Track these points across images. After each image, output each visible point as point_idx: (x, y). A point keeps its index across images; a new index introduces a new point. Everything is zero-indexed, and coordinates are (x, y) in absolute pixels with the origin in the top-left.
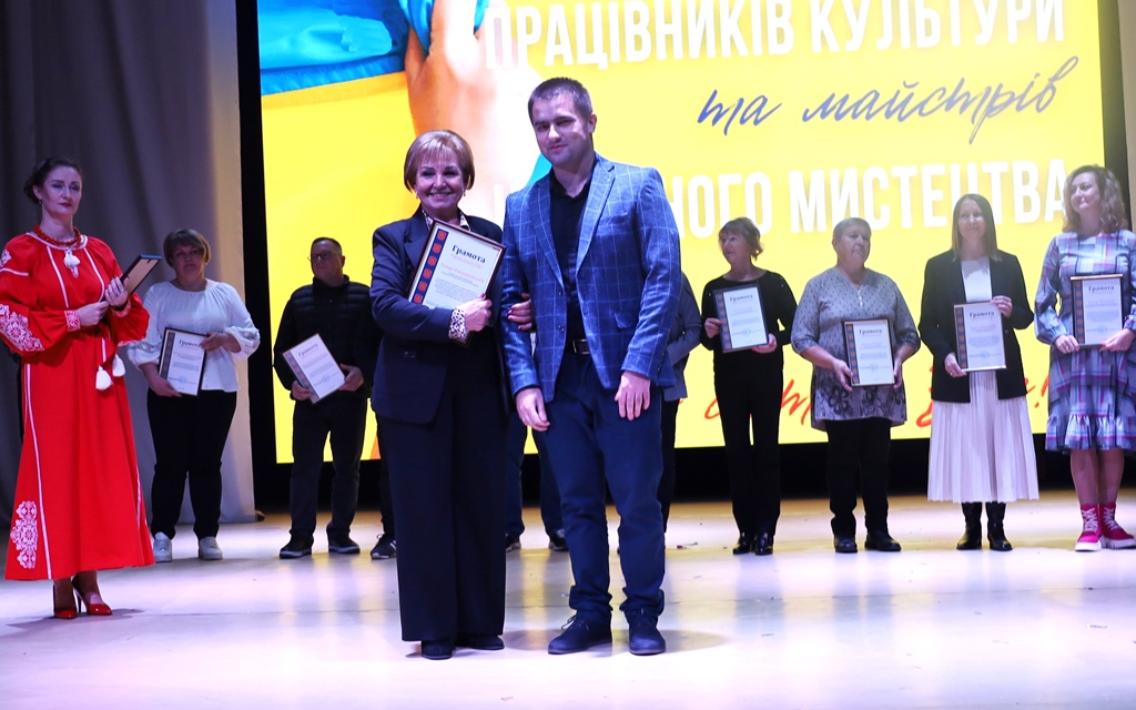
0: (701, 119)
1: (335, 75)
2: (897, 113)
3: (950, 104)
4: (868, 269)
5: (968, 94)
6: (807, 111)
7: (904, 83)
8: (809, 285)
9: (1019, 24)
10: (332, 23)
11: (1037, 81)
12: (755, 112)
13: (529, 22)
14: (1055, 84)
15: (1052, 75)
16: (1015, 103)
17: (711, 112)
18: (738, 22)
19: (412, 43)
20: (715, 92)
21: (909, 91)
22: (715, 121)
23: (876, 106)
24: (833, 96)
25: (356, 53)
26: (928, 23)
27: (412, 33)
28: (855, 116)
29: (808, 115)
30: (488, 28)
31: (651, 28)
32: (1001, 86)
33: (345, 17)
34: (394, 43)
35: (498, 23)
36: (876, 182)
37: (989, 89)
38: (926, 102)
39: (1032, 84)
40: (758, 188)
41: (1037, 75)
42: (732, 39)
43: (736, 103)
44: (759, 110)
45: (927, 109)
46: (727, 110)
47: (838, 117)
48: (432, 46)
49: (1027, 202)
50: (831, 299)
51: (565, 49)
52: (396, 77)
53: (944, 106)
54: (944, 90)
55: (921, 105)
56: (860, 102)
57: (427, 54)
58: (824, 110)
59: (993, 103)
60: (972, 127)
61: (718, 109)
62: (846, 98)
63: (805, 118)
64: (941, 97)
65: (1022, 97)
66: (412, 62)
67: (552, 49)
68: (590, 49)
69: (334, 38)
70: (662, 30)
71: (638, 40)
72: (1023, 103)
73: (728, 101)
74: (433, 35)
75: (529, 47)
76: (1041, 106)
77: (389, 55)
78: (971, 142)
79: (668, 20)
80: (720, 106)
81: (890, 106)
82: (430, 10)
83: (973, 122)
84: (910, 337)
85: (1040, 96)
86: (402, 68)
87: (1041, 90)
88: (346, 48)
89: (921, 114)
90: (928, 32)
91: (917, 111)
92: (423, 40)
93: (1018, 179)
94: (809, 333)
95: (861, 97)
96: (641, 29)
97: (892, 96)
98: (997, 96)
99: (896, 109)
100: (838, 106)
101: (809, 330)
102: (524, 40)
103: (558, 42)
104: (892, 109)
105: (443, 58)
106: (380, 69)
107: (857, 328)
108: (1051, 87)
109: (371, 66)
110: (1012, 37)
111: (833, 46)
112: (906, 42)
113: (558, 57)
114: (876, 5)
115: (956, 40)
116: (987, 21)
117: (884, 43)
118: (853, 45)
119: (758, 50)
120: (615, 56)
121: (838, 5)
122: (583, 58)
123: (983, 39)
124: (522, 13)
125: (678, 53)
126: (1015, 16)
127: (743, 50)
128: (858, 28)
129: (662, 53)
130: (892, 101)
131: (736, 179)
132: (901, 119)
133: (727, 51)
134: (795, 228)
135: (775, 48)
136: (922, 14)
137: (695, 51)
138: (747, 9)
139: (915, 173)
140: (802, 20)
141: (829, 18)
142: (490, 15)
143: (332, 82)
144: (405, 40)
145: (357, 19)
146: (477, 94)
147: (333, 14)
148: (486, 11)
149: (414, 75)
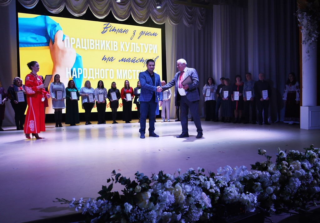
0: (102, 60)
1: (35, 45)
3: (141, 61)
5: (143, 60)
10: (35, 36)
12: (111, 59)
13: (73, 40)
15: (155, 58)
18: (109, 45)
19: (51, 41)
20: (105, 56)
21: (135, 58)
22: (105, 60)
23: (130, 60)
25: (39, 42)
26: (138, 48)
27: (51, 40)
28: (127, 62)
30: (65, 40)
31: (94, 44)
33: (38, 35)
34: (47, 41)
35: (67, 40)
36: (130, 72)
40: (112, 71)
42: (108, 47)
44: (112, 59)
46: (107, 59)
47: (124, 61)
48: (55, 42)
51: (79, 46)
52: (47, 47)
54: (140, 59)
55: (137, 61)
58: (122, 60)
60: (144, 65)
61: (105, 58)
62: (125, 59)
63: (119, 61)
66: (51, 45)
67: (77, 46)
68: (84, 46)
69: (35, 39)
70: (96, 45)
71: (92, 46)
73: (107, 57)
74: (55, 40)
75: (73, 45)
77: (46, 43)
78: (144, 67)
79: (97, 43)
82: (54, 36)
86: (49, 45)
88: (37, 41)
90: (138, 50)
92: (53, 41)
95: (128, 59)
96: (93, 44)
99: (133, 61)
102: (72, 43)
103: (78, 44)
105: (57, 45)
106: (44, 45)
109: (42, 44)
110: (150, 52)
111: (124, 50)
112: (135, 51)
113: (78, 47)
114: (130, 45)
115: (142, 52)
116: (146, 49)
117: (131, 51)
118: (127, 51)
119: (112, 50)
120: (88, 48)
121: (125, 44)
122: (83, 48)
123: (146, 52)
124: (72, 39)
125: (99, 49)
126: (150, 49)
127: (109, 49)
128: (128, 48)
129: (96, 48)
130: (132, 60)
131: (108, 70)
132: (134, 63)
133: (107, 49)
134: (117, 78)
135: (115, 50)
136: (137, 47)
137: (102, 49)
138: (110, 43)
139: (136, 71)
140: (119, 46)
141: (123, 46)
142: (66, 38)
143: (34, 46)
144: (49, 41)
145: (40, 36)
146: (63, 52)
147: (35, 34)
148: (65, 38)
149: (51, 47)
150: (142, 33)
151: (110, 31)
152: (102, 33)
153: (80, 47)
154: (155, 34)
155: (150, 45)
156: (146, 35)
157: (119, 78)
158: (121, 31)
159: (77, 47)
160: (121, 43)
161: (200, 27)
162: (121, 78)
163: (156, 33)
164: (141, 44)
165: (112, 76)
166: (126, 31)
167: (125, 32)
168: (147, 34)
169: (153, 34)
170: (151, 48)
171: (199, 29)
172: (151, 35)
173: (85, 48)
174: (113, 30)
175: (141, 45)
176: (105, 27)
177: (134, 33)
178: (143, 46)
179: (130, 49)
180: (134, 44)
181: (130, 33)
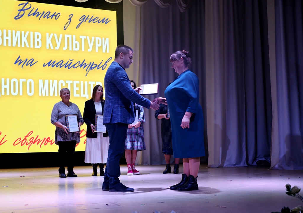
0: (16, 63)
2: (68, 67)
3: (81, 66)
4: (70, 102)
5: (85, 64)
6: (44, 64)
7: (70, 59)
8: (55, 105)
9: (98, 47)
11: (102, 62)
12: (31, 63)
14: (107, 63)
15: (106, 61)
16: (97, 67)
17: (18, 61)
18: (27, 39)
20: (20, 56)
21: (71, 61)
22: (19, 64)
23: (63, 64)
24: (51, 61)
26: (76, 44)
28: (57, 67)
29: (45, 65)
31: (2, 37)
32: (94, 62)
36: (62, 84)
37: (91, 63)
39: (101, 63)
40: (30, 83)
41: (102, 61)
42: (25, 42)
43: (25, 60)
44: (31, 62)
45: (75, 66)
46: (23, 61)
47: (53, 66)
50: (62, 109)
53: (80, 66)
54: (80, 62)
55: (74, 65)
56: (58, 63)
58: (49, 64)
59: (92, 67)
60: (86, 72)
61: (20, 61)
62: (55, 62)
63: (44, 66)
64: (79, 64)
65: (99, 66)
72: (99, 67)
73: (23, 59)
76: (103, 68)
78: (86, 76)
79: (7, 35)
80: (21, 60)
81: (66, 65)
84: (81, 120)
85: (103, 66)
87: (103, 65)
89: (74, 68)
90: (76, 47)
91: (73, 67)
94: (56, 118)
95: (59, 62)
97: (67, 62)
98: (93, 65)
99: (68, 66)
100: (53, 63)
101: (56, 117)
107: (69, 117)
108: (105, 64)
110: (97, 50)
111: (52, 48)
112: (70, 49)
114: (63, 38)
115: (83, 50)
116: (91, 46)
117: (65, 48)
118: (57, 48)
119: (32, 46)
121: (53, 37)
123: (90, 50)
125: (10, 44)
126: (97, 45)
127: (28, 46)
128: (58, 44)
129: (5, 44)
130: (67, 64)
131: (24, 80)
132: (69, 68)
133: (23, 45)
134: (40, 95)
135: (36, 46)
136: (75, 42)
137: (14, 45)
138: (29, 36)
139: (72, 83)
140: (44, 40)
141: (51, 40)
150: (84, 19)
151: (29, 15)
152: (15, 18)
154: (105, 21)
155: (97, 39)
156: (89, 22)
157: (44, 95)
158: (48, 15)
160: (47, 35)
161: (182, 8)
162: (47, 95)
163: (108, 19)
164: (81, 37)
165: (30, 92)
166: (55, 15)
167: (54, 17)
168: (92, 20)
169: (103, 21)
170: (99, 43)
171: (182, 11)
172: (99, 23)
174: (34, 14)
175: (81, 39)
176: (21, 9)
177: (70, 19)
178: (86, 40)
179: (62, 45)
180: (70, 36)
181: (63, 19)
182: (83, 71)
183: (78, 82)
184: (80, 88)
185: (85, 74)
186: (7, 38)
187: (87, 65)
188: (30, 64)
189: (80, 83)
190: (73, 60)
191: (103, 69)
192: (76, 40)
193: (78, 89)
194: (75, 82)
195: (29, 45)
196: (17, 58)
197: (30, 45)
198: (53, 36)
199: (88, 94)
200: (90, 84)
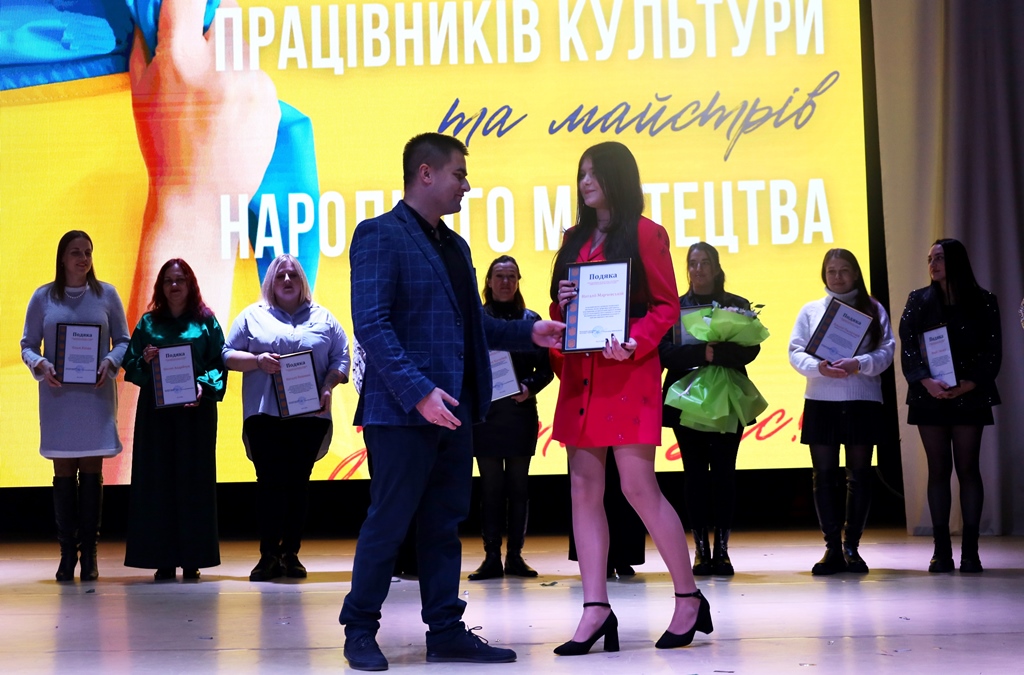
1: (55, 75)
2: (648, 128)
3: (704, 118)
5: (723, 108)
6: (554, 122)
7: (656, 95)
9: (777, 35)
11: (796, 95)
12: (500, 122)
13: (262, 23)
14: (815, 99)
15: (811, 91)
16: (773, 119)
17: (452, 122)
18: (483, 28)
19: (137, 43)
20: (457, 102)
21: (662, 104)
22: (456, 131)
23: (626, 119)
24: (581, 107)
25: (75, 52)
26: (682, 32)
27: (137, 32)
28: (604, 130)
29: (555, 127)
30: (219, 28)
31: (391, 32)
32: (758, 101)
33: (67, 13)
34: (118, 42)
35: (229, 23)
37: (745, 104)
38: (678, 116)
39: (790, 99)
40: (500, 204)
41: (796, 90)
42: (475, 45)
43: (479, 113)
44: (502, 122)
45: (680, 123)
46: (470, 120)
47: (587, 130)
48: (158, 48)
49: (785, 221)
51: (299, 52)
53: (699, 120)
54: (698, 103)
55: (674, 120)
56: (610, 114)
57: (154, 54)
58: (572, 122)
59: (750, 119)
60: (727, 143)
61: (460, 119)
62: (595, 110)
63: (552, 131)
64: (694, 111)
65: (780, 113)
66: (137, 63)
67: (285, 52)
68: (326, 54)
69: (55, 35)
70: (402, 34)
71: (376, 43)
72: (782, 119)
73: (471, 111)
74: (159, 34)
75: (262, 49)
76: (800, 122)
77: (113, 54)
78: (726, 158)
79: (409, 25)
80: (462, 115)
81: (641, 120)
82: (158, 8)
83: (728, 138)
85: (799, 113)
86: (125, 68)
87: (800, 105)
88: (67, 46)
89: (674, 129)
90: (682, 43)
91: (670, 125)
92: (150, 40)
93: (775, 198)
95: (611, 110)
96: (380, 33)
97: (643, 109)
98: (754, 110)
99: (648, 123)
100: (586, 119)
102: (256, 42)
103: (292, 44)
104: (643, 123)
105: (169, 58)
106: (102, 69)
108: (810, 103)
109: (92, 65)
110: (771, 49)
111: (582, 55)
112: (658, 53)
113: (292, 61)
115: (711, 52)
116: (744, 33)
117: (635, 54)
118: (603, 55)
119: (502, 57)
120: (352, 62)
121: (588, 11)
122: (319, 62)
123: (739, 51)
124: (255, 14)
125: (419, 59)
127: (487, 58)
128: (608, 37)
129: (401, 59)
130: (643, 115)
131: (478, 193)
132: (652, 133)
133: (469, 58)
134: (540, 247)
135: (520, 56)
136: (675, 23)
137: (436, 58)
138: (492, 11)
139: (667, 190)
140: (550, 28)
141: (578, 26)
142: (220, 15)
143: (51, 82)
144: (130, 39)
145: (80, 15)
146: (206, 100)
147: (52, 9)
148: (218, 11)
149: (139, 77)
153: (302, 63)
159: (282, 64)
160: (564, 5)
165: (501, 238)
170: (778, 19)
173: (335, 62)
175: (703, 7)
178: (721, 10)
179: (624, 40)
180: (654, 2)
182: (711, 138)
183: (693, 187)
184: (701, 214)
185: (724, 152)
186: (409, 34)
187: (730, 113)
188: (498, 127)
189: (701, 193)
190: (670, 97)
191: (798, 127)
192: (680, 16)
193: (692, 214)
194: (681, 189)
195: (494, 51)
196: (447, 111)
197: (497, 54)
198: (584, 10)
199: (736, 232)
200: (745, 192)
